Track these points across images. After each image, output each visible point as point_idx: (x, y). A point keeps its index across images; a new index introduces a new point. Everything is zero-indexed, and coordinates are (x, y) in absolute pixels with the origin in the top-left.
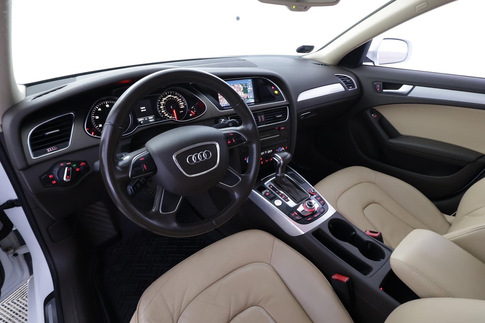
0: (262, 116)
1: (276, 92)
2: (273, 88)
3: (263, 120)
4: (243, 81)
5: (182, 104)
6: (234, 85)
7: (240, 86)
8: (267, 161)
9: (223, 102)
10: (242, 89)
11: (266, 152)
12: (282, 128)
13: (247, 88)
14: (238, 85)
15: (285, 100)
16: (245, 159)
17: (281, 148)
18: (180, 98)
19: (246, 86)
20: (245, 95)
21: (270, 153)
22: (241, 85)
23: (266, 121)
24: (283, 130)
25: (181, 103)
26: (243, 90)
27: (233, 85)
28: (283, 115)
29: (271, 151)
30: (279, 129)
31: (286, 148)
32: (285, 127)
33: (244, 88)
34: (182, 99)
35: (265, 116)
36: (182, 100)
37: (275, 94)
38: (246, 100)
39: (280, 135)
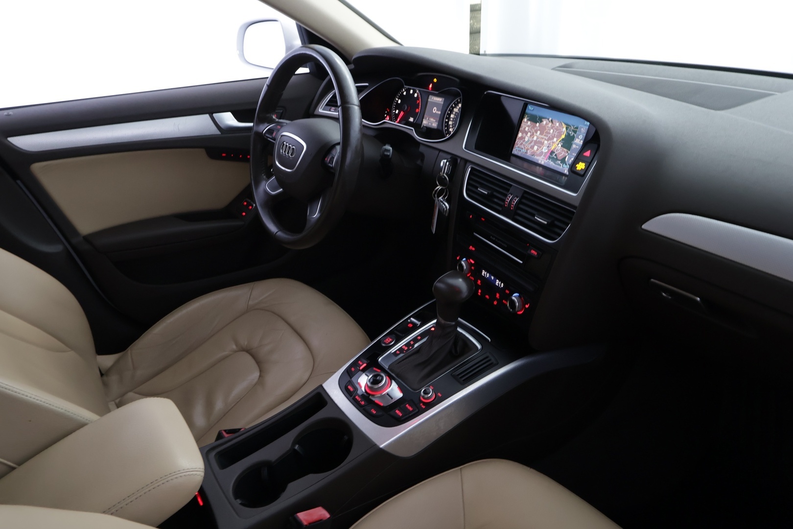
0: (515, 199)
1: (581, 166)
2: (587, 153)
3: (512, 207)
4: (574, 121)
6: (554, 121)
7: (563, 128)
9: (520, 146)
10: (563, 136)
13: (573, 138)
14: (561, 124)
15: (577, 194)
19: (575, 132)
20: (563, 151)
22: (565, 126)
26: (563, 139)
27: (552, 121)
33: (568, 136)
35: (520, 202)
38: (559, 162)
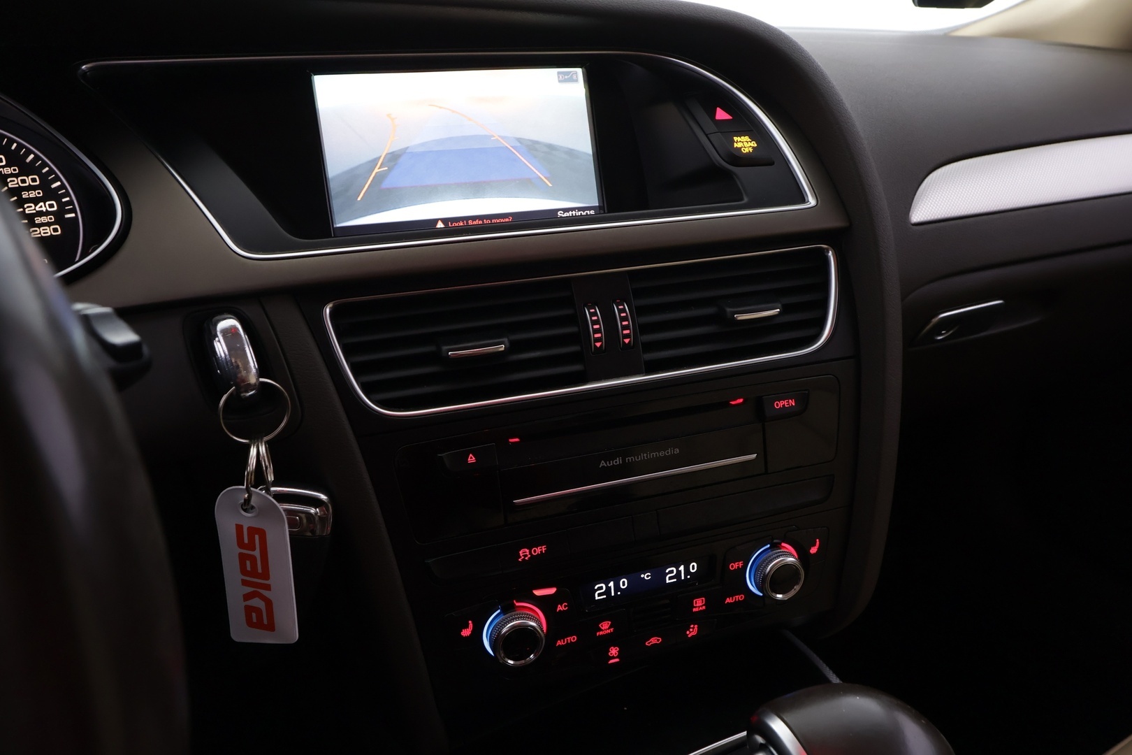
0: (622, 311)
1: (745, 144)
2: (721, 115)
3: (626, 332)
5: (40, 214)
8: (654, 641)
11: (646, 576)
12: (780, 404)
15: (812, 201)
16: (466, 633)
17: (775, 546)
18: (26, 170)
21: (679, 582)
23: (649, 347)
24: (786, 414)
25: (36, 201)
28: (786, 310)
29: (694, 567)
30: (759, 407)
31: (813, 550)
32: (804, 400)
34: (43, 178)
35: (638, 311)
36: (45, 185)
37: (738, 159)
39: (764, 455)
